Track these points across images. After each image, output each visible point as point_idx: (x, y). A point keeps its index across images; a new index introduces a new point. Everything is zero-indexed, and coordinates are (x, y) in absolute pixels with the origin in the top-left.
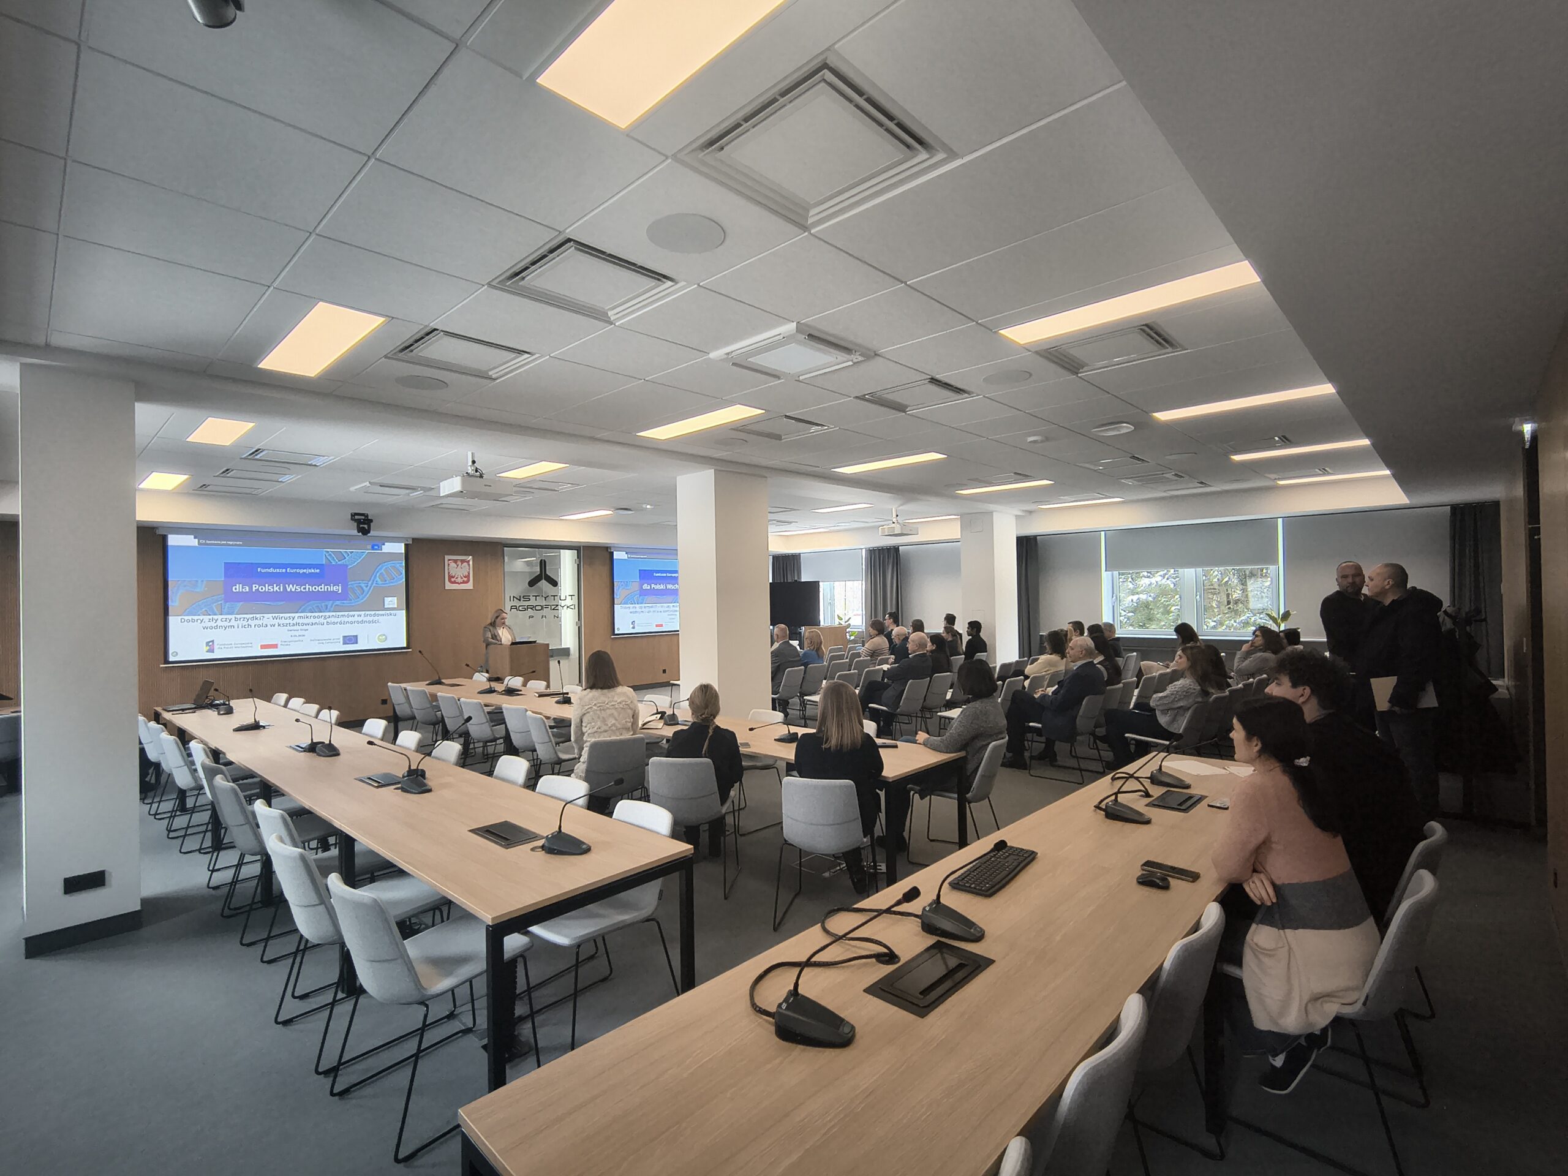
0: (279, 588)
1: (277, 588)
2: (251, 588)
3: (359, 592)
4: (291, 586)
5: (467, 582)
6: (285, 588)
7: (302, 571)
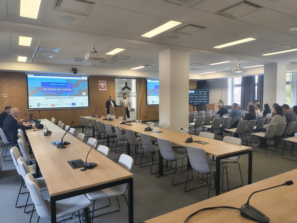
2: (48, 89)
3: (75, 91)
5: (105, 88)
6: (56, 89)
7: (61, 84)
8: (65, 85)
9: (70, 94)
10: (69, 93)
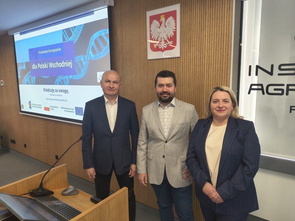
0: (47, 66)
1: (46, 66)
4: (51, 63)
7: (53, 51)
8: (60, 49)
9: (71, 77)
10: (69, 75)
